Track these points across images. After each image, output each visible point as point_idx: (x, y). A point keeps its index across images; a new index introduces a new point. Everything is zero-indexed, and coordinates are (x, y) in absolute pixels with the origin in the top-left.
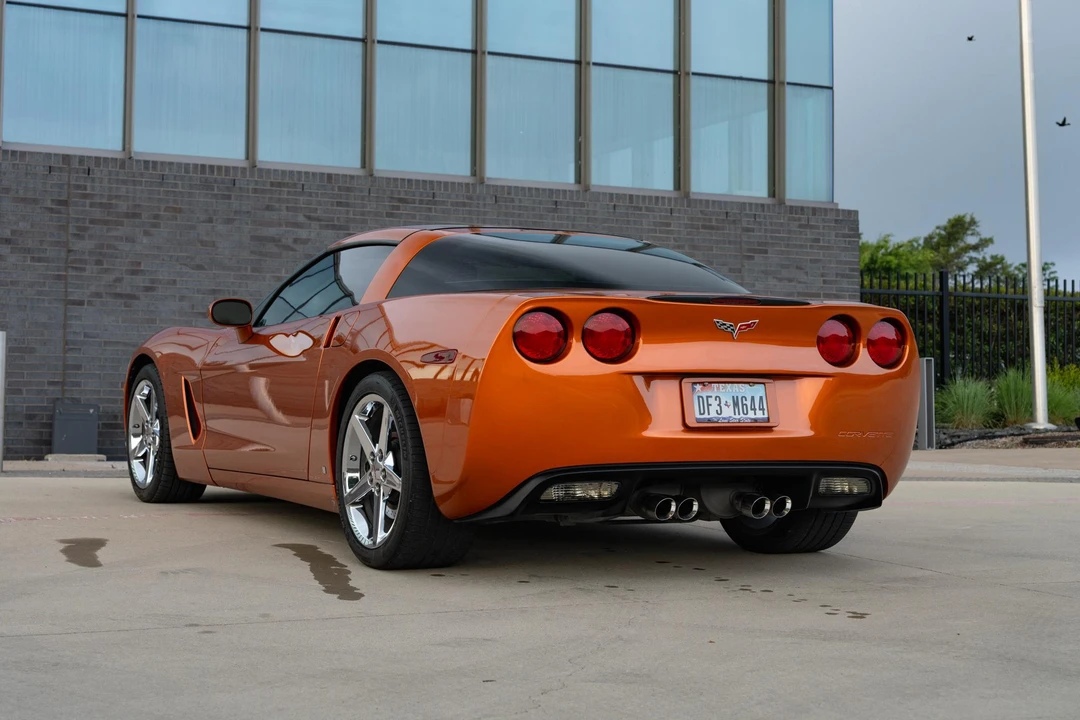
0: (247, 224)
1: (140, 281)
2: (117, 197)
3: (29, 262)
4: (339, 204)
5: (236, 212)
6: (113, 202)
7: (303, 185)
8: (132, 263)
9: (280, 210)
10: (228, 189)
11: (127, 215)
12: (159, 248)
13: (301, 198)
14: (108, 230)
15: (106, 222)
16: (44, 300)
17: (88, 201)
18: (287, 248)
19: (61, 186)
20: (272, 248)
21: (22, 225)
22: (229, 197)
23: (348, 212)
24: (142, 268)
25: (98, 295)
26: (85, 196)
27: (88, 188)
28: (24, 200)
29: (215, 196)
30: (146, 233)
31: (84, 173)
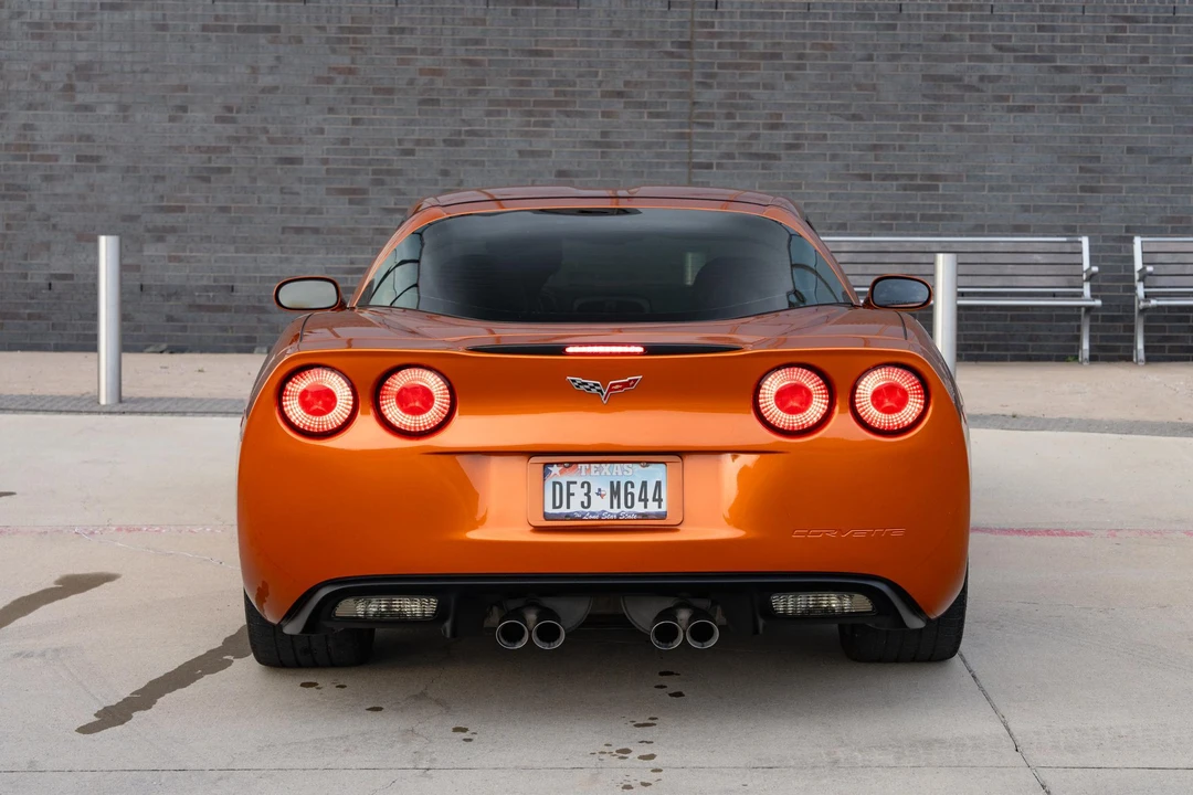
0: (918, 60)
1: (782, 136)
2: (752, 35)
3: (646, 119)
4: (1041, 28)
5: (902, 45)
6: (747, 40)
7: (992, 6)
8: (771, 116)
9: (962, 40)
10: (893, 17)
11: (764, 56)
12: (804, 95)
13: (990, 23)
14: (741, 75)
15: (737, 66)
16: (664, 163)
17: (716, 41)
18: (970, 88)
19: (681, 24)
20: (949, 89)
21: (637, 75)
22: (894, 27)
23: (1053, 39)
24: (784, 121)
25: (730, 156)
26: (713, 35)
27: (716, 24)
28: (638, 44)
29: (876, 27)
30: (788, 77)
31: (710, 7)
